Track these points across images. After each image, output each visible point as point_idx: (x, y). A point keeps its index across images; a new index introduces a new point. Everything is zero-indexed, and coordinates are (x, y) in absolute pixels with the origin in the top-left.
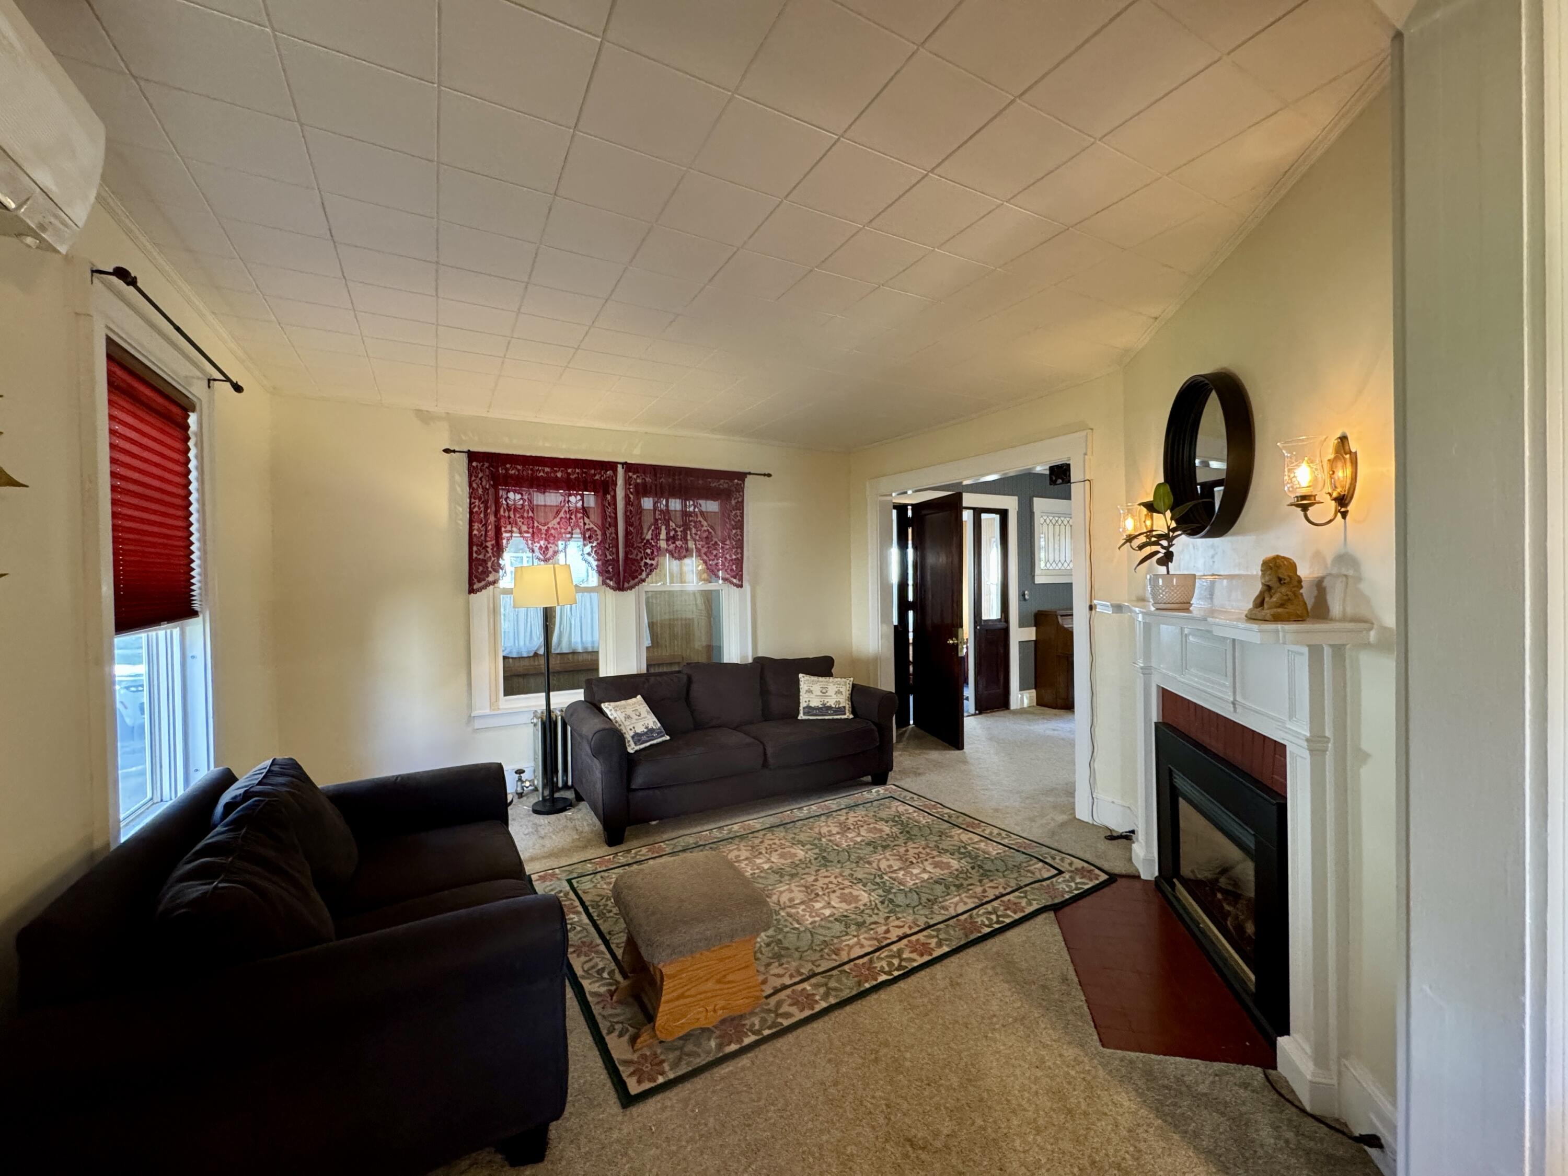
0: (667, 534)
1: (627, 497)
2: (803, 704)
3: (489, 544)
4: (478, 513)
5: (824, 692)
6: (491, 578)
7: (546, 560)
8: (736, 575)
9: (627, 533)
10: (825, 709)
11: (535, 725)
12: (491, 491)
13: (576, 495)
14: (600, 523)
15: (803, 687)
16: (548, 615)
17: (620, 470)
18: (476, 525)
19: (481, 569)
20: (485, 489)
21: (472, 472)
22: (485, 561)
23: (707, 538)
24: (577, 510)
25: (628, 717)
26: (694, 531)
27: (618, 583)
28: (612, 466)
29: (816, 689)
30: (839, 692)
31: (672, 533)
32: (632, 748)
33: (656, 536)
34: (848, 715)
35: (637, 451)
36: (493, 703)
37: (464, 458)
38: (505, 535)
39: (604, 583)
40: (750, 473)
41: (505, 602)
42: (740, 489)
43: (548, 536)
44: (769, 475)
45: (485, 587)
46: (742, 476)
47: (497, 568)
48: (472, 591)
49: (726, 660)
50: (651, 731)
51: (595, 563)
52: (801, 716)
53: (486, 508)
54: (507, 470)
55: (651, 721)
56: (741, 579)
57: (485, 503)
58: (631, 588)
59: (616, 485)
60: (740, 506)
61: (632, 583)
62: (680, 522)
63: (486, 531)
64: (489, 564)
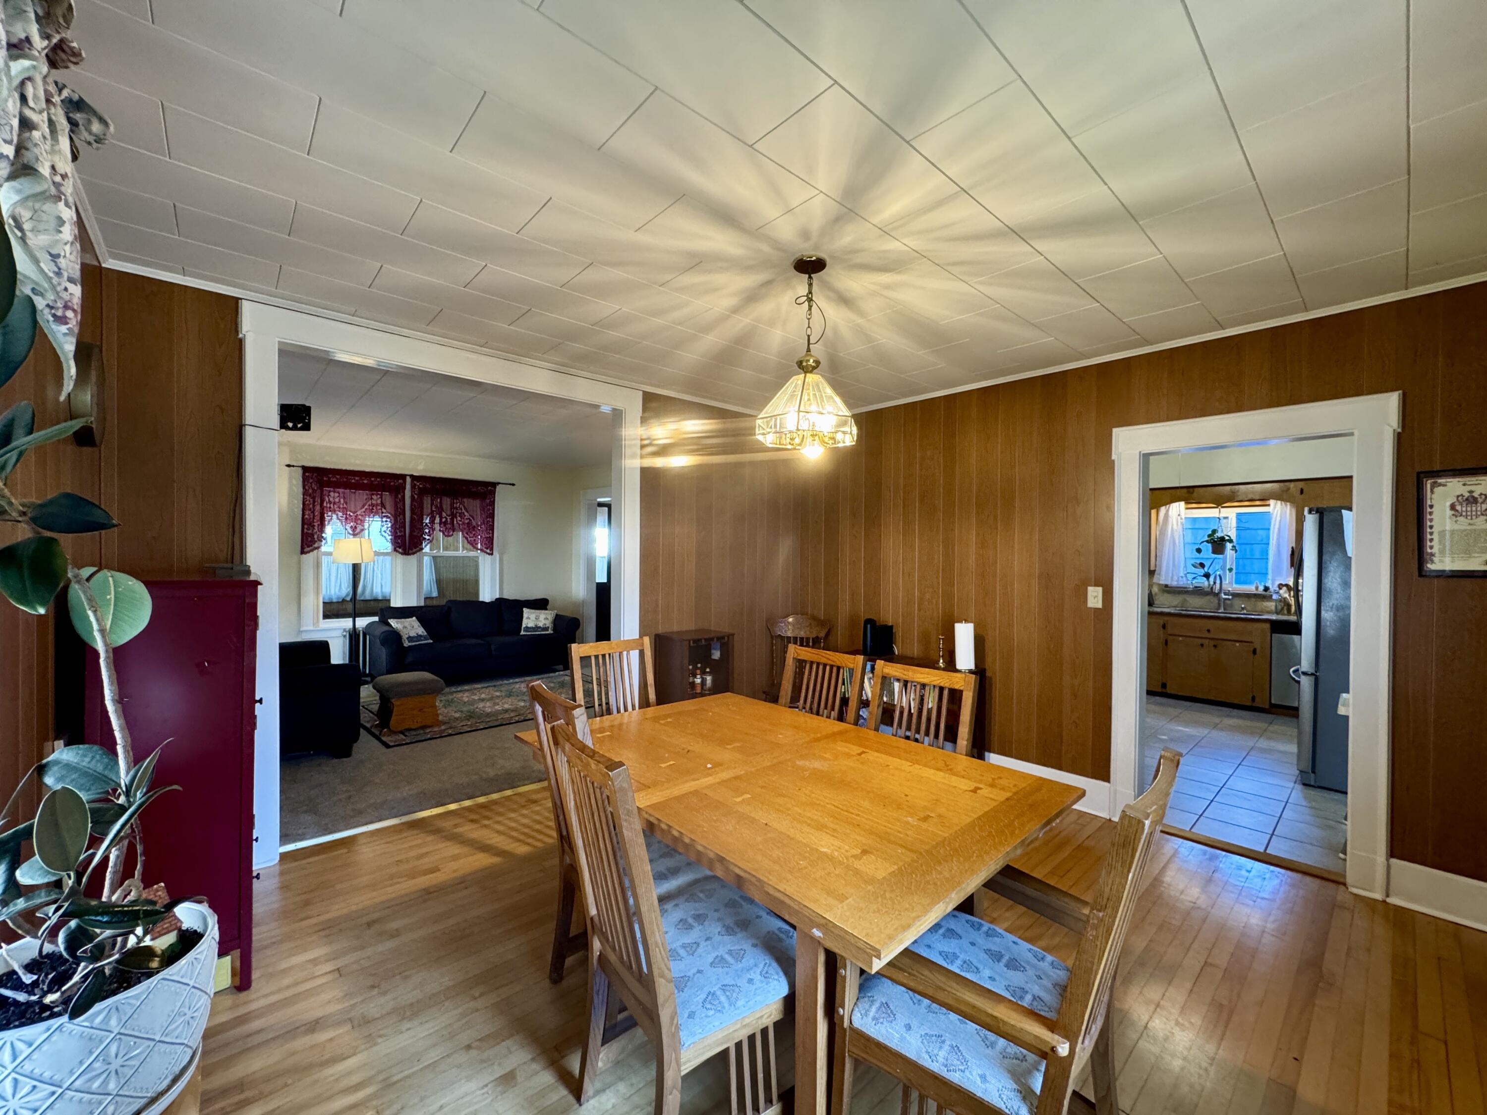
0: (441, 520)
1: (412, 497)
2: (524, 626)
3: (316, 524)
4: (309, 505)
5: (537, 618)
6: (316, 545)
7: (354, 535)
8: (489, 546)
9: (412, 519)
10: (537, 628)
11: (345, 636)
12: (319, 491)
13: (377, 495)
14: (393, 512)
15: (525, 615)
16: (356, 568)
17: (408, 479)
18: (307, 512)
19: (309, 539)
20: (313, 489)
21: (305, 479)
22: (313, 535)
23: (468, 523)
24: (377, 505)
25: (405, 627)
26: (459, 518)
27: (404, 550)
28: (403, 477)
29: (533, 617)
30: (546, 619)
31: (444, 520)
32: (406, 644)
33: (432, 521)
34: (550, 631)
35: (421, 467)
36: (316, 623)
37: (300, 471)
38: (327, 518)
39: (395, 550)
40: (499, 483)
41: (325, 560)
42: (493, 493)
43: (356, 519)
44: (513, 485)
45: (312, 551)
46: (494, 485)
47: (321, 539)
48: (303, 552)
49: (481, 599)
50: (421, 636)
51: (389, 538)
52: (522, 633)
53: (314, 502)
54: (329, 478)
55: (421, 631)
56: (492, 549)
57: (314, 498)
58: (413, 554)
59: (405, 488)
60: (493, 503)
61: (414, 550)
62: (449, 513)
63: (314, 516)
64: (316, 536)
